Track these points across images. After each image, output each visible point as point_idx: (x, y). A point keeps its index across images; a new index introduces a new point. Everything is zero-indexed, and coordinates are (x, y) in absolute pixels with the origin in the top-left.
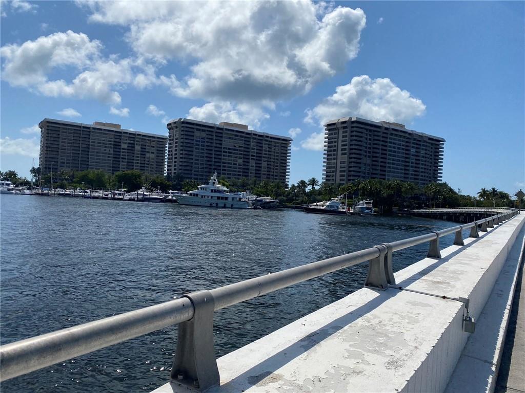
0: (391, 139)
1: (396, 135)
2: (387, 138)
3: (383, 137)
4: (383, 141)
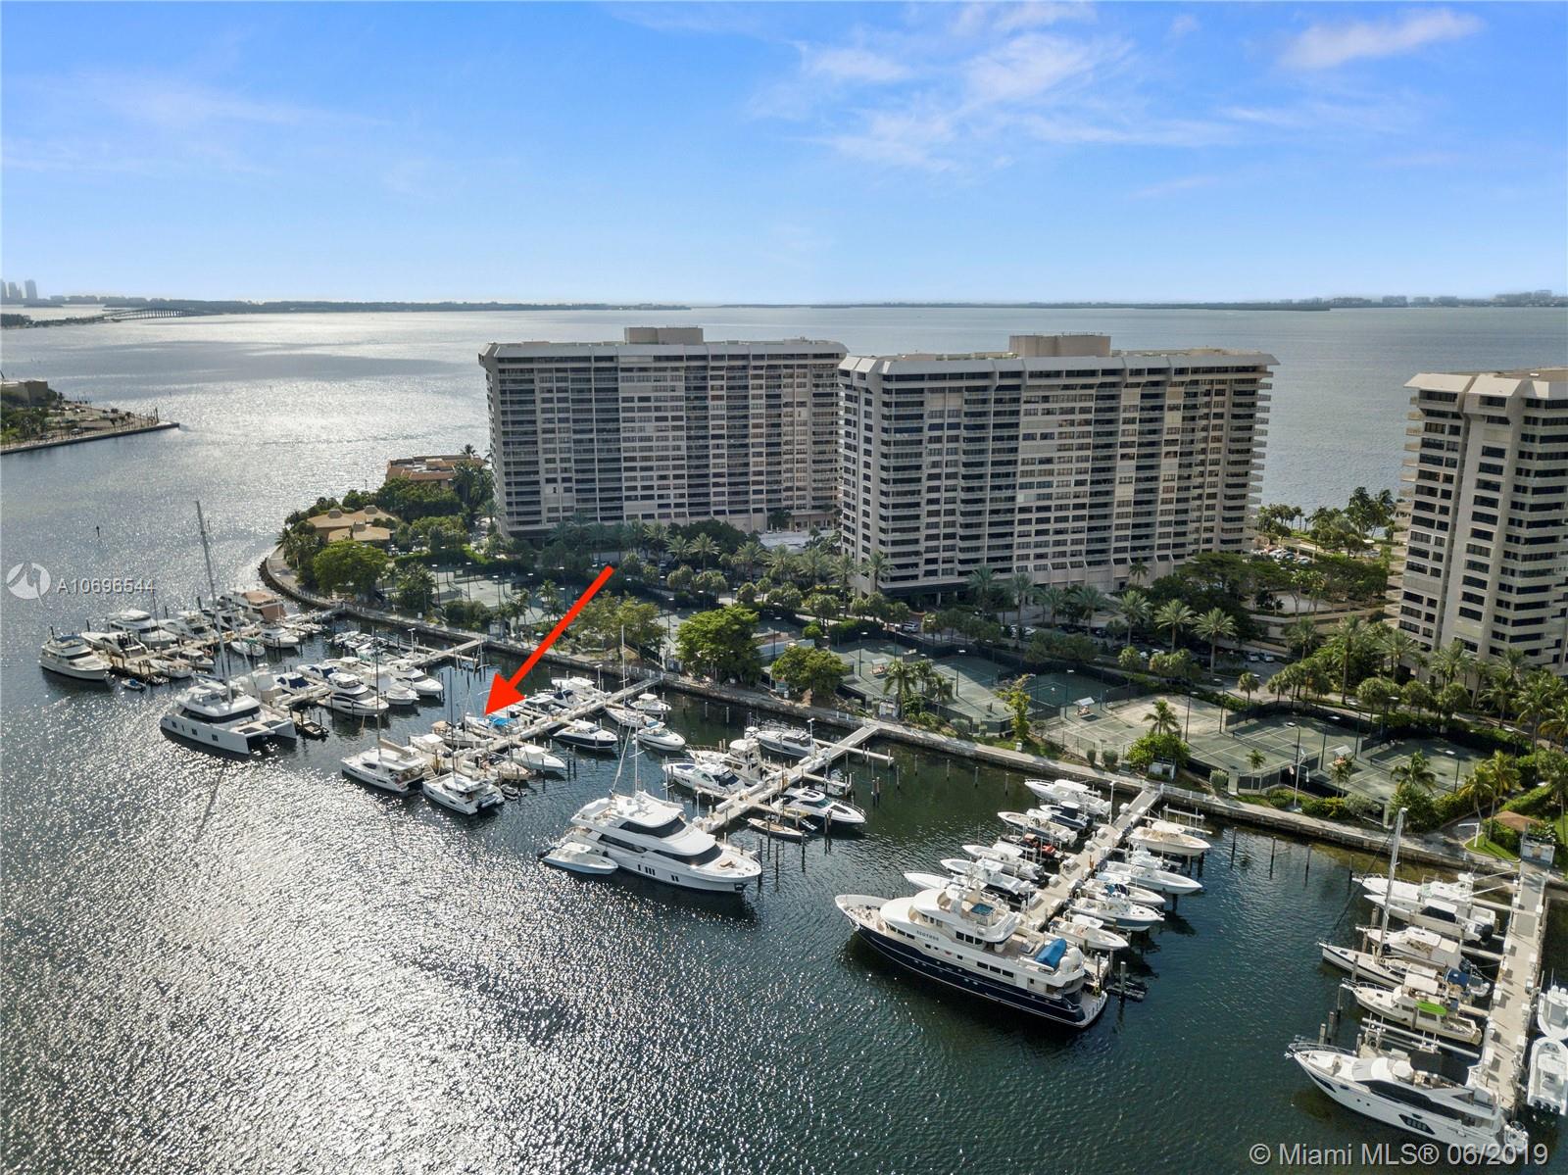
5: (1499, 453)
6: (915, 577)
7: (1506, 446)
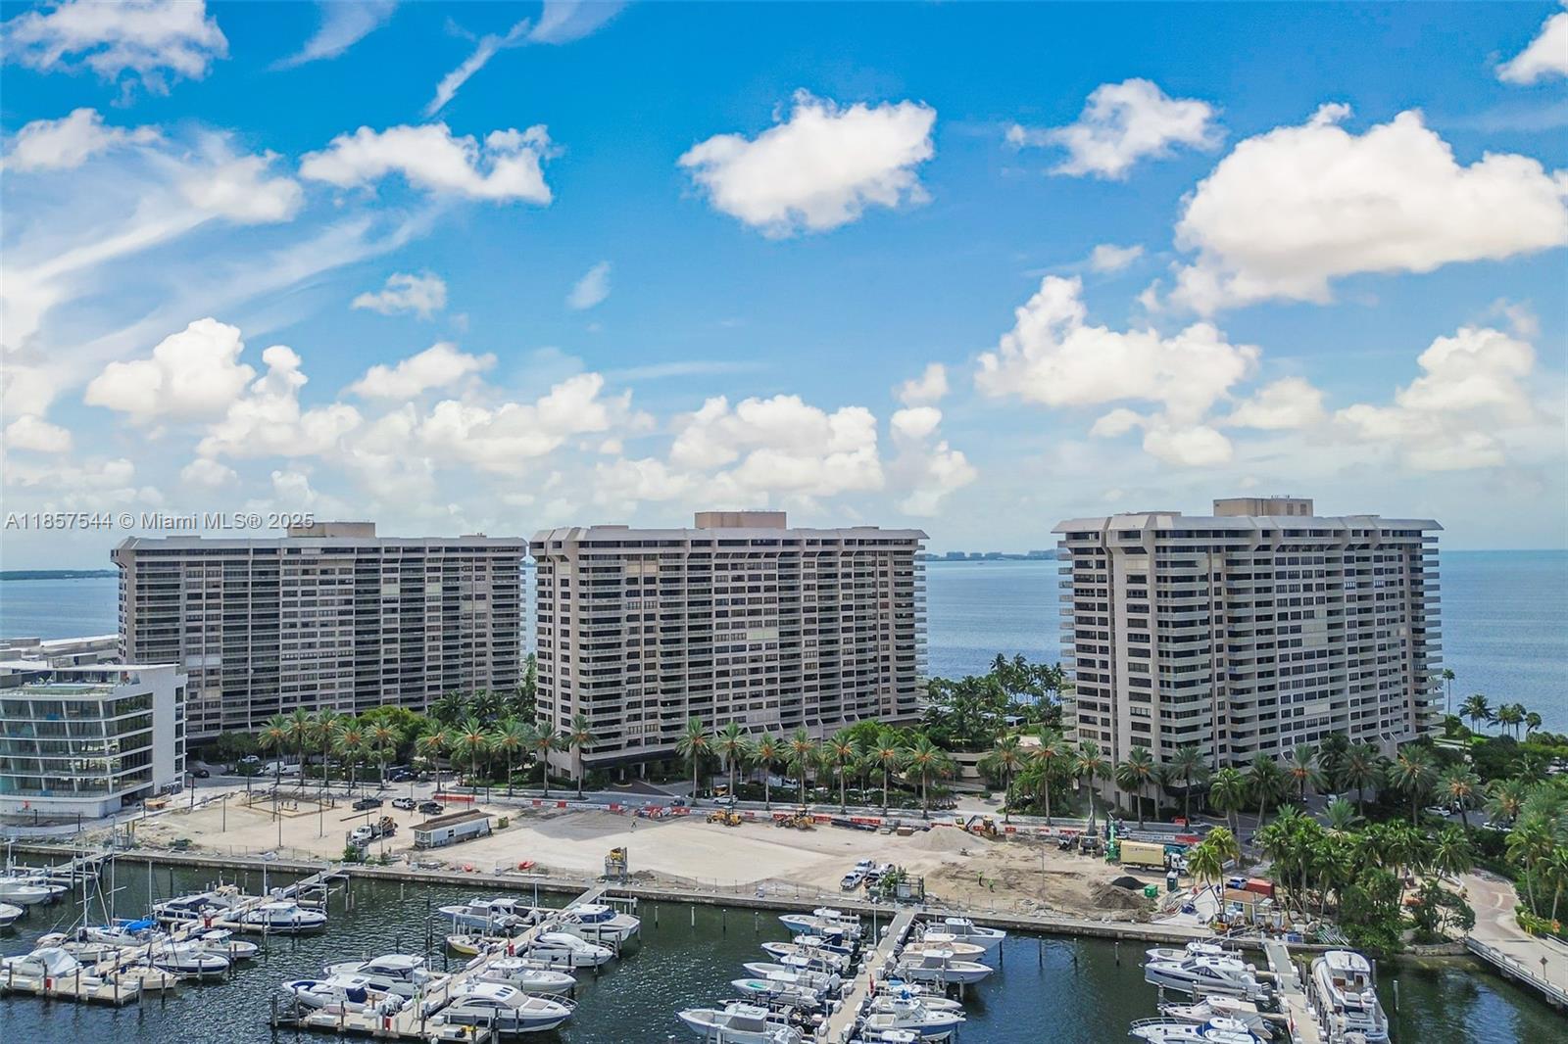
0: (1280, 561)
1: (1296, 548)
2: (1268, 562)
3: (1257, 562)
5: (1141, 579)
6: (618, 747)
7: (1146, 572)
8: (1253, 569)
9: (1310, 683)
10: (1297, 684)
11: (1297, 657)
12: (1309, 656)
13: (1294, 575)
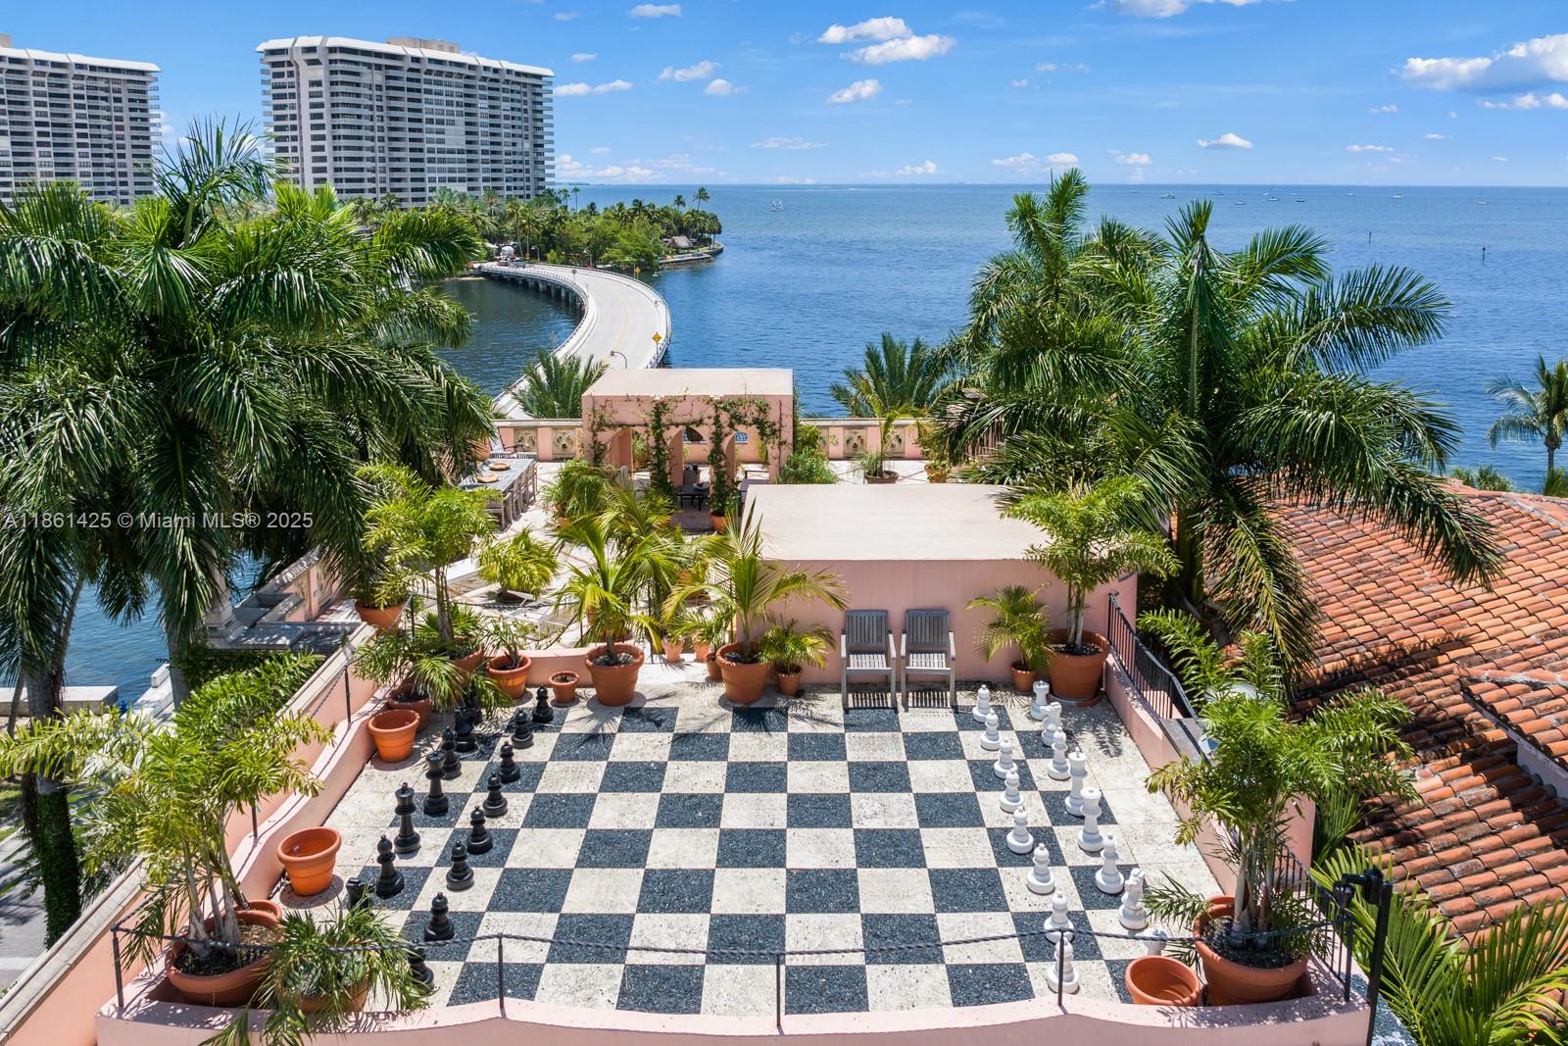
0: (428, 82)
1: (440, 73)
2: (418, 81)
3: (409, 80)
4: (409, 90)
5: (319, 83)
7: (322, 79)
8: (405, 84)
9: (451, 171)
10: (441, 170)
11: (441, 151)
12: (451, 152)
13: (439, 93)
